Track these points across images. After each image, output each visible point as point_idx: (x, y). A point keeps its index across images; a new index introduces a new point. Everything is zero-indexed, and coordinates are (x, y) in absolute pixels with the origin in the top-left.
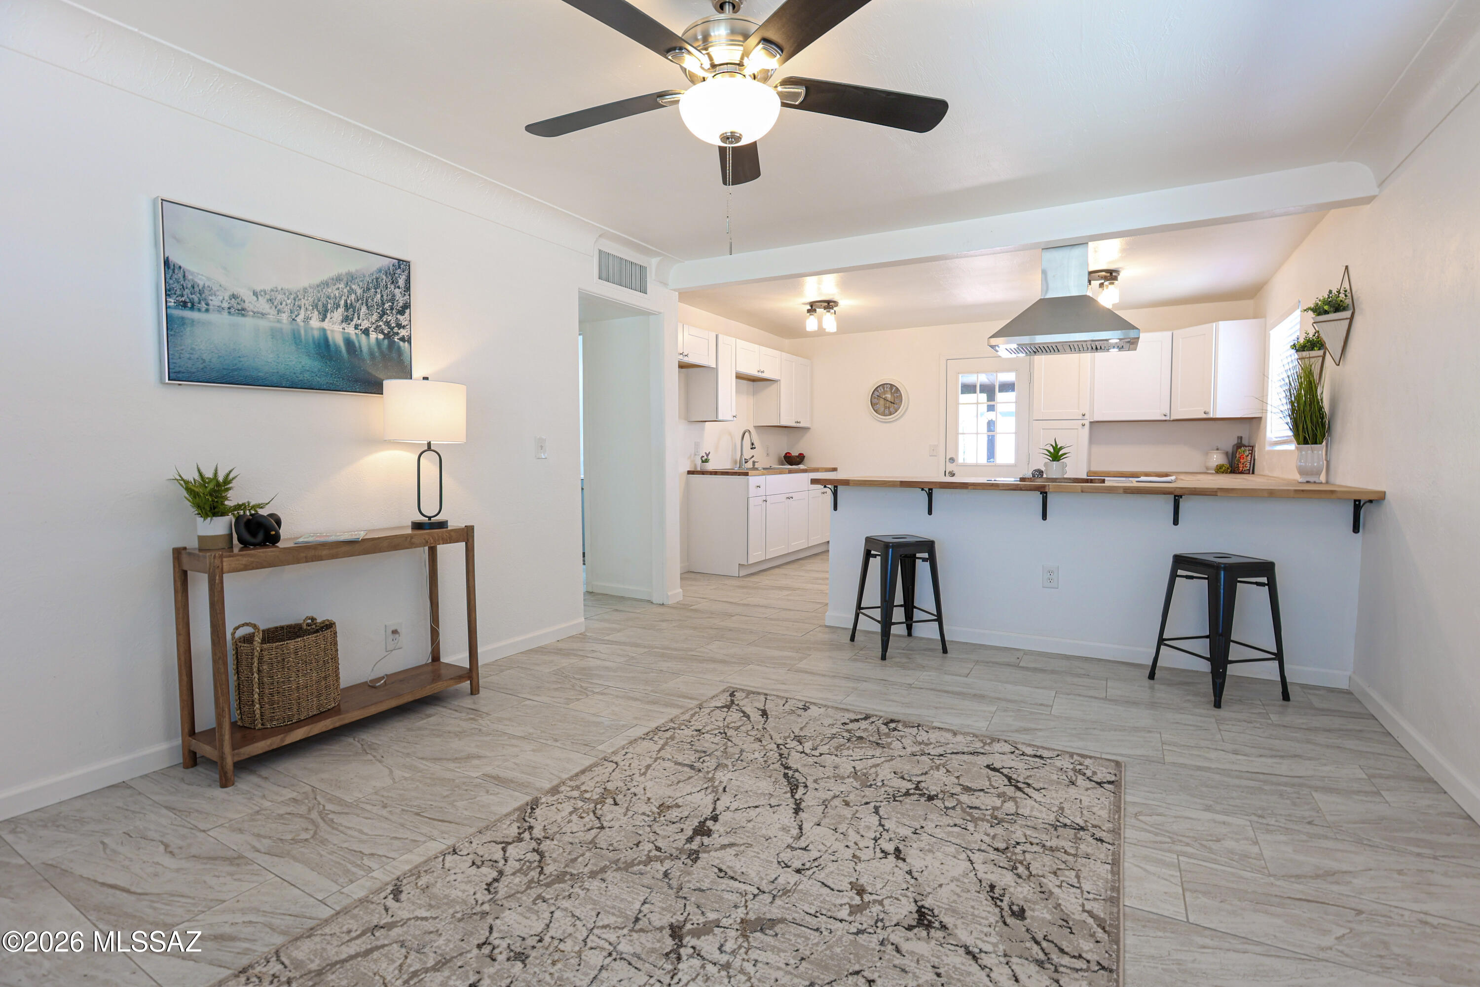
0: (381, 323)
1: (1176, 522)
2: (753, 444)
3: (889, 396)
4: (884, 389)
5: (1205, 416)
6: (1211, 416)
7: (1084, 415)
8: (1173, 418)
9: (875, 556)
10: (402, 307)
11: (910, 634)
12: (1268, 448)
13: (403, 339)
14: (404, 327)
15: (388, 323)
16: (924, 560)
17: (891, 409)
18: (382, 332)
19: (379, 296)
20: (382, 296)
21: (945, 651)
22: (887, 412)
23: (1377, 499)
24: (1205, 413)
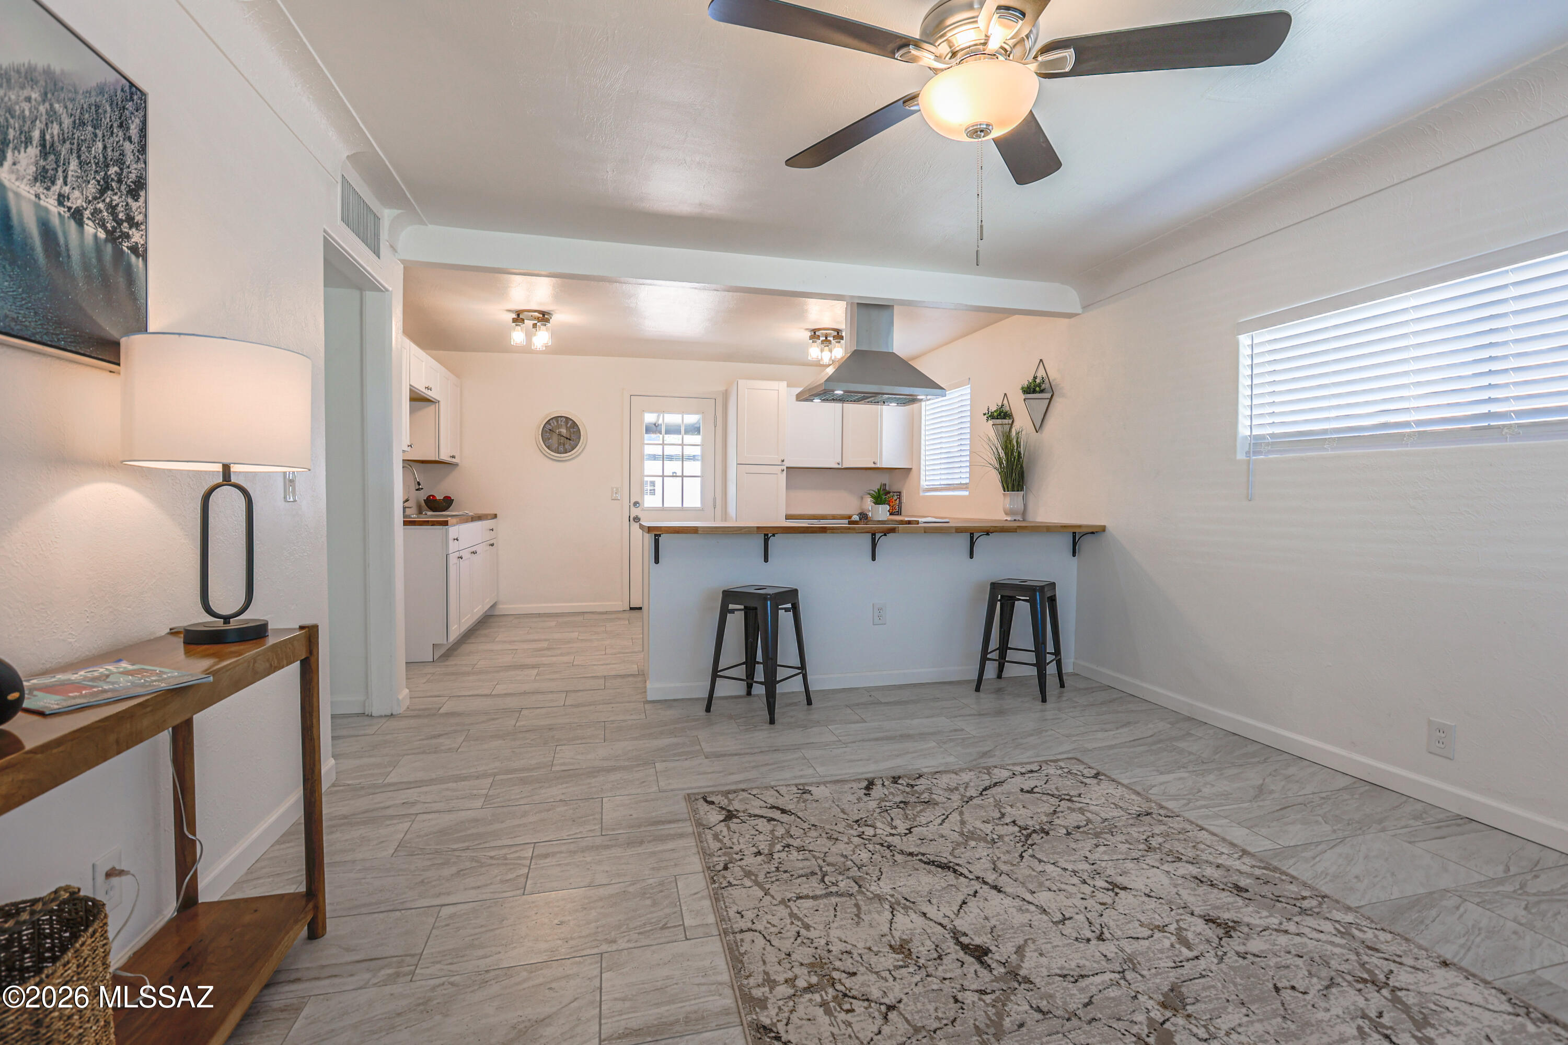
0: (101, 206)
1: (971, 556)
2: (419, 484)
3: (564, 431)
4: (557, 422)
5: (873, 466)
6: (878, 466)
7: (783, 461)
8: (844, 466)
9: (732, 611)
10: (134, 182)
11: (749, 693)
12: (922, 494)
13: (134, 249)
14: (137, 225)
15: (112, 208)
16: (787, 610)
17: (567, 446)
18: (103, 226)
19: (100, 145)
20: (105, 148)
21: (809, 702)
22: (561, 449)
23: (1096, 532)
24: (874, 463)
